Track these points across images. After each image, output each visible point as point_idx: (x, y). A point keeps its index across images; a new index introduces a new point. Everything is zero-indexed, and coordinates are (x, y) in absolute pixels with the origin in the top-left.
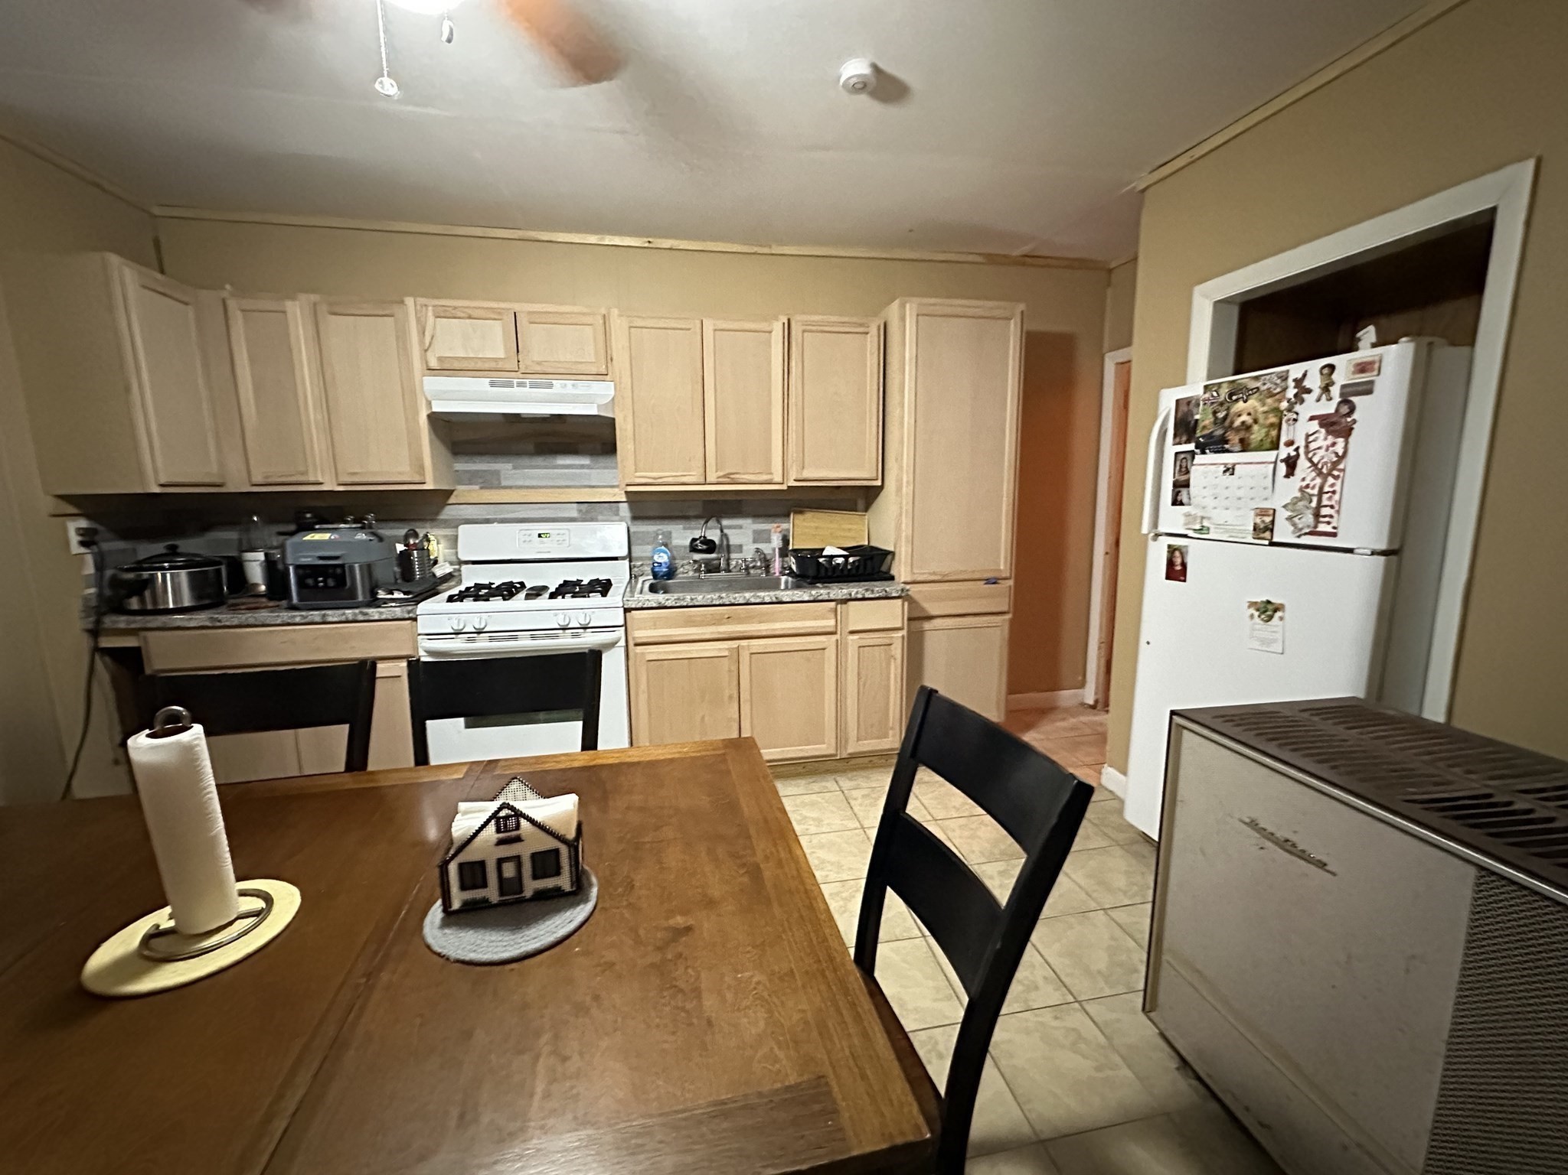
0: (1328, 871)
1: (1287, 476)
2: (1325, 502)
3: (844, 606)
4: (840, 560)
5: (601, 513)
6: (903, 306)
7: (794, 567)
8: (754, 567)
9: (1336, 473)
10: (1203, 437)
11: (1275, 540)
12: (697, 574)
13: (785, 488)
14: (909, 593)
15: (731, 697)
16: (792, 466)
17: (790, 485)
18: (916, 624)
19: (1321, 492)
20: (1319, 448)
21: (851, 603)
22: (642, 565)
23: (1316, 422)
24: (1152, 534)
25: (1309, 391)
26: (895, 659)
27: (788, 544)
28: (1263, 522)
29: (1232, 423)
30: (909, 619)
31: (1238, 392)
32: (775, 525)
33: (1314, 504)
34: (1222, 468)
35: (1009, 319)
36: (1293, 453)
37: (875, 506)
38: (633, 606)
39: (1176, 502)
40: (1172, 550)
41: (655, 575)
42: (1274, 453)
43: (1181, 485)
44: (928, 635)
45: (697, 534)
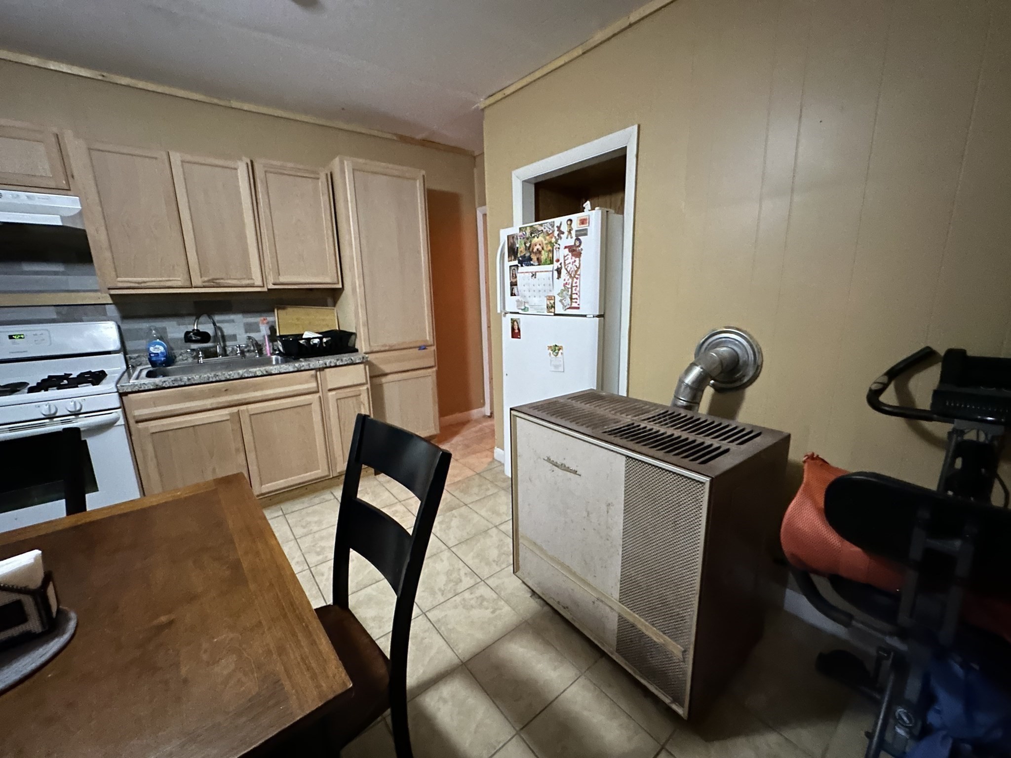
0: (578, 475)
1: (558, 278)
2: (574, 292)
3: (322, 372)
4: (316, 341)
5: (86, 314)
6: (342, 163)
7: (281, 349)
8: (248, 351)
9: (577, 276)
10: (521, 257)
11: (556, 313)
12: (196, 360)
13: (266, 290)
14: (369, 359)
15: (237, 450)
16: (269, 273)
17: (269, 287)
18: (377, 380)
19: (572, 287)
20: (570, 263)
21: (327, 370)
22: (138, 357)
23: (567, 250)
24: (503, 313)
25: (563, 233)
26: (364, 405)
27: (276, 332)
28: (550, 303)
29: (533, 249)
30: (371, 377)
31: (534, 231)
32: (262, 318)
33: (570, 293)
34: (531, 275)
35: (415, 179)
36: (560, 266)
37: (339, 302)
38: (129, 390)
39: (512, 294)
40: (513, 321)
41: (153, 363)
42: (551, 266)
43: (513, 284)
44: (385, 387)
45: (190, 328)
